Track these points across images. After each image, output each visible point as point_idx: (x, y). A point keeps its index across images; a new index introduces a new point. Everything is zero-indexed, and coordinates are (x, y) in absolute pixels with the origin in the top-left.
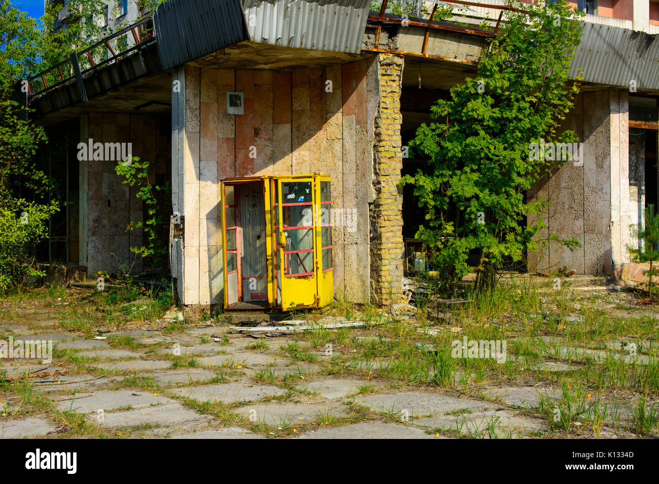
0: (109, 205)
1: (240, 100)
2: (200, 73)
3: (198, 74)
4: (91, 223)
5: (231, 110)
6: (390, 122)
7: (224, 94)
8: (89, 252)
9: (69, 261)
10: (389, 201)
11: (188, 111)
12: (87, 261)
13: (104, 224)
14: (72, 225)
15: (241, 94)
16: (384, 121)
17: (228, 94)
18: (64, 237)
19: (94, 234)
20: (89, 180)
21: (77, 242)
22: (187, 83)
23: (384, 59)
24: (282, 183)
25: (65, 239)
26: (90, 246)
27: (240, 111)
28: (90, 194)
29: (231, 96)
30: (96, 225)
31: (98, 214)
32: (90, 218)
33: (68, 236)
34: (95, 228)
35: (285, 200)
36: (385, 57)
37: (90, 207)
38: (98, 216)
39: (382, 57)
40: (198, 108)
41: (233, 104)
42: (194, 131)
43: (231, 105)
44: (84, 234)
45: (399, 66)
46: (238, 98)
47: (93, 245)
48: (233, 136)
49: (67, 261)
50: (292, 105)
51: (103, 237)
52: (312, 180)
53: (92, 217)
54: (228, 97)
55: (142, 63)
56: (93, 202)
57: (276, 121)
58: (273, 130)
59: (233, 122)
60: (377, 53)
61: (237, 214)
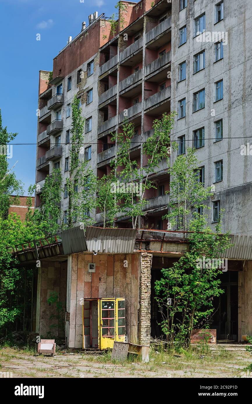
0: (50, 305)
1: (94, 266)
2: (78, 256)
3: (77, 257)
4: (41, 313)
5: (90, 271)
6: (146, 278)
7: (87, 264)
8: (40, 327)
9: (32, 331)
10: (145, 309)
11: (73, 271)
12: (39, 331)
13: (47, 314)
14: (34, 313)
15: (95, 264)
16: (143, 278)
17: (89, 264)
18: (30, 319)
19: (42, 318)
20: (41, 293)
21: (35, 322)
22: (73, 261)
23: (143, 255)
24: (102, 302)
25: (31, 320)
26: (40, 323)
27: (93, 271)
28: (41, 300)
29: (90, 265)
30: (44, 314)
31: (45, 309)
32: (41, 310)
33: (32, 319)
34: (43, 315)
35: (103, 308)
36: (144, 254)
37: (41, 305)
38: (45, 310)
39: (142, 254)
40: (77, 270)
41: (91, 268)
42: (75, 279)
43: (90, 269)
44: (38, 318)
45: (151, 257)
46: (93, 265)
47: (42, 323)
48: (91, 281)
49: (31, 331)
50: (114, 269)
51: (47, 320)
52: (114, 300)
53: (42, 310)
54: (89, 265)
55: (58, 250)
56: (43, 303)
57: (108, 275)
58: (106, 279)
59: (91, 275)
60: (141, 252)
61: (90, 312)
